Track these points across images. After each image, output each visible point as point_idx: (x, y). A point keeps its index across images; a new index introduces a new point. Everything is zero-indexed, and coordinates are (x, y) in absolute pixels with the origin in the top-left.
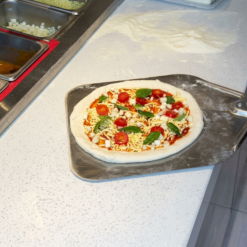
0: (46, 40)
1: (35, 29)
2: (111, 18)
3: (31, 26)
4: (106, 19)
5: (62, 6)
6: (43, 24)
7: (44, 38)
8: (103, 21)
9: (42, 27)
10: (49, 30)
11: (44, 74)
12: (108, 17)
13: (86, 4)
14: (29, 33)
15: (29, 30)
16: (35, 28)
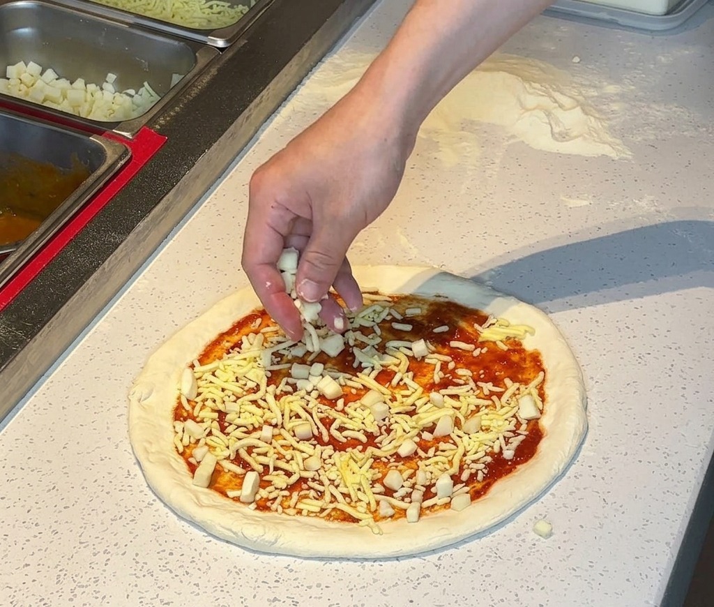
0: (123, 131)
1: (84, 92)
2: (335, 56)
3: (71, 83)
4: (320, 60)
5: (173, 16)
6: (112, 77)
7: (116, 124)
8: (308, 66)
9: (109, 87)
10: (132, 96)
11: (117, 245)
12: (324, 55)
13: (251, 9)
14: (64, 106)
15: (65, 97)
16: (86, 91)
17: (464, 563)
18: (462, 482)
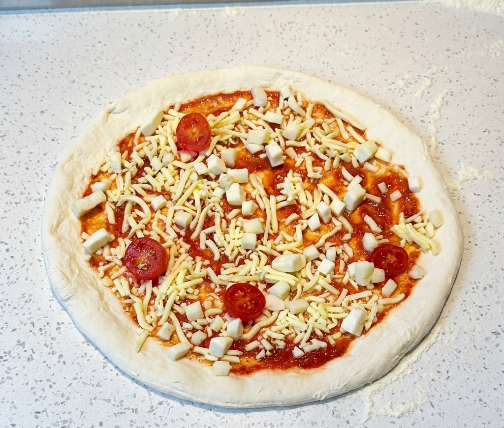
17: (173, 421)
18: (243, 350)
